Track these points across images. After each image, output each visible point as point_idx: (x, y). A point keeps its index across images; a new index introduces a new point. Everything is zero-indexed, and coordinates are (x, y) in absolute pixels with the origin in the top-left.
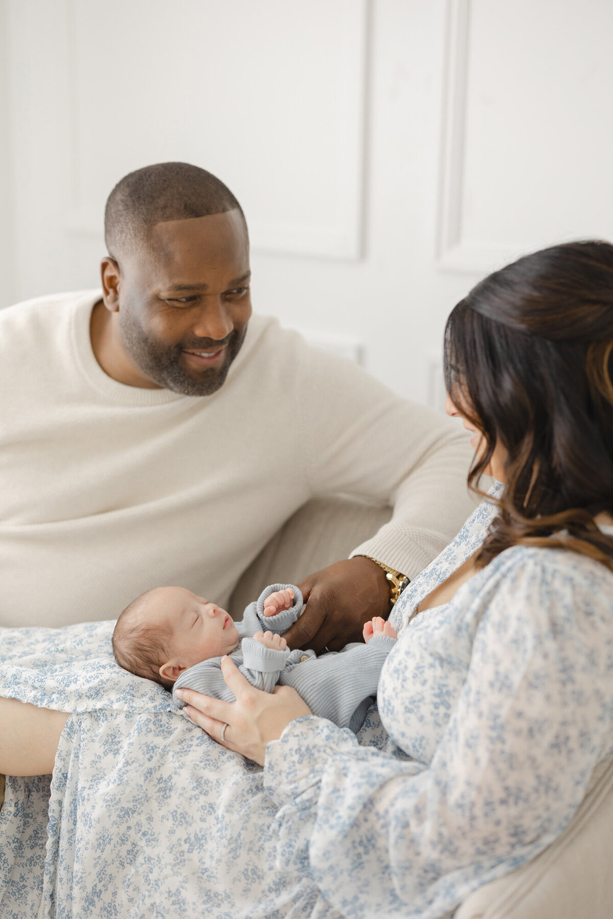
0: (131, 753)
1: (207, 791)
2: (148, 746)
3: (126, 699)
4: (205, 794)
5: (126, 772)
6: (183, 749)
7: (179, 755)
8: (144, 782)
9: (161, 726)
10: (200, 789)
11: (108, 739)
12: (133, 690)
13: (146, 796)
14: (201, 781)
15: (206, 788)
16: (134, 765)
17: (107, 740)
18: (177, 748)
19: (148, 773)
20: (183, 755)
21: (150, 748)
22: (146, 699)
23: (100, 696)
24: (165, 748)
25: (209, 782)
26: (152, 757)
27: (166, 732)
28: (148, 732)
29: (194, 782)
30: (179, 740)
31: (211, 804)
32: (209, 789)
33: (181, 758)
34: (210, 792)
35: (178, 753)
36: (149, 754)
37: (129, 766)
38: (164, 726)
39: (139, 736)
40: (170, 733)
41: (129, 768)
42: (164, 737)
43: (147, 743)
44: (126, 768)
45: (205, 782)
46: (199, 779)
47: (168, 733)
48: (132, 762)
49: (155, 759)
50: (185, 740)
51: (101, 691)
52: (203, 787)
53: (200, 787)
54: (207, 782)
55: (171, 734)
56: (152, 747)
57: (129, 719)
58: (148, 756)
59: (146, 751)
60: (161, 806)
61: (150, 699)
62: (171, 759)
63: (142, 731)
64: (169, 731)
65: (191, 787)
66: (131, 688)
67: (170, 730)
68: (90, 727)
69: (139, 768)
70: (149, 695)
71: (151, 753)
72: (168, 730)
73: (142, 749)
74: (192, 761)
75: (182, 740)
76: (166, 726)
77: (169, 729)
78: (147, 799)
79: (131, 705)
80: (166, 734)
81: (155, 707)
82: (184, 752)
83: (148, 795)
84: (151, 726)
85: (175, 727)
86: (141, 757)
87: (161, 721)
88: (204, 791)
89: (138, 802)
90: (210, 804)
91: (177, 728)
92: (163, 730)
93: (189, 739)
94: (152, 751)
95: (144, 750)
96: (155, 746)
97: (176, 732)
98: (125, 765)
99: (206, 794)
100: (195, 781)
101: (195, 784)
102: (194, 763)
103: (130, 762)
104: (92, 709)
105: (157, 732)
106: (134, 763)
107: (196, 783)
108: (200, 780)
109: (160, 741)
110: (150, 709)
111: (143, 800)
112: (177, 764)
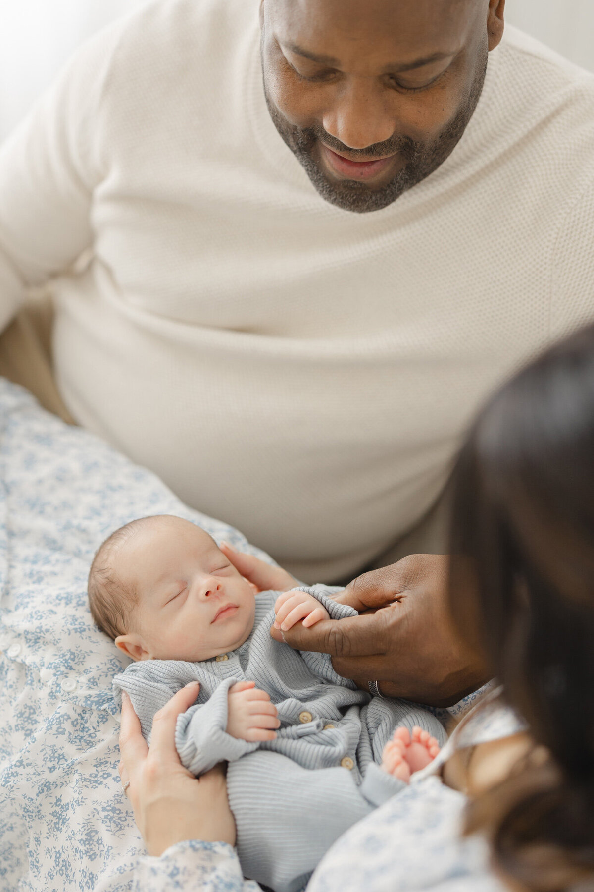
0: (29, 752)
1: (95, 854)
2: (54, 752)
3: (58, 669)
4: (90, 857)
5: (15, 774)
6: (96, 776)
7: (85, 783)
8: (37, 795)
9: (83, 730)
10: (87, 846)
11: (25, 712)
12: (74, 661)
13: (39, 811)
14: (94, 836)
15: (95, 849)
16: (30, 770)
17: (23, 711)
18: (90, 770)
19: (45, 786)
20: (90, 786)
21: (56, 755)
22: (84, 679)
23: (37, 647)
24: (73, 764)
25: (101, 844)
26: (54, 768)
27: (85, 741)
28: (59, 733)
29: (84, 833)
30: (98, 760)
31: (93, 875)
32: (98, 853)
33: (85, 790)
34: (98, 857)
35: (85, 780)
36: (53, 762)
37: (22, 767)
38: (87, 732)
39: (45, 733)
40: (90, 744)
41: (20, 770)
42: (80, 747)
43: (55, 745)
44: (17, 769)
45: (98, 840)
46: (93, 831)
47: (88, 744)
48: (28, 765)
49: (58, 772)
50: (107, 762)
51: (41, 641)
52: (92, 846)
53: (89, 844)
54: (99, 842)
55: (91, 746)
56: (60, 755)
57: (51, 700)
58: (50, 765)
59: (49, 757)
60: (50, 836)
61: (89, 681)
62: (73, 784)
63: (51, 728)
64: (90, 742)
65: (79, 837)
66: (72, 657)
67: (92, 740)
68: (14, 683)
69: (33, 776)
70: (90, 675)
71: (55, 763)
72: (90, 739)
73: (44, 752)
74: (94, 802)
75: (102, 761)
76: (90, 732)
77: (92, 738)
78: (39, 815)
79: (59, 682)
80: (83, 744)
81: (87, 698)
82: (93, 782)
83: (41, 812)
84: (67, 726)
85: (101, 738)
86: (40, 762)
87: (86, 722)
88: (91, 853)
89: (28, 813)
90: (91, 873)
91: (103, 740)
92: (82, 738)
93: (113, 762)
94: (57, 759)
95: (47, 755)
96: (63, 754)
97: (99, 746)
98: (18, 764)
99: (92, 858)
100: (86, 832)
101: (84, 837)
102: (95, 806)
103: (25, 763)
104: (22, 660)
105: (72, 737)
106: (30, 767)
107: (86, 837)
108: (93, 834)
109: (70, 750)
110: (79, 699)
111: (34, 814)
112: (76, 796)
